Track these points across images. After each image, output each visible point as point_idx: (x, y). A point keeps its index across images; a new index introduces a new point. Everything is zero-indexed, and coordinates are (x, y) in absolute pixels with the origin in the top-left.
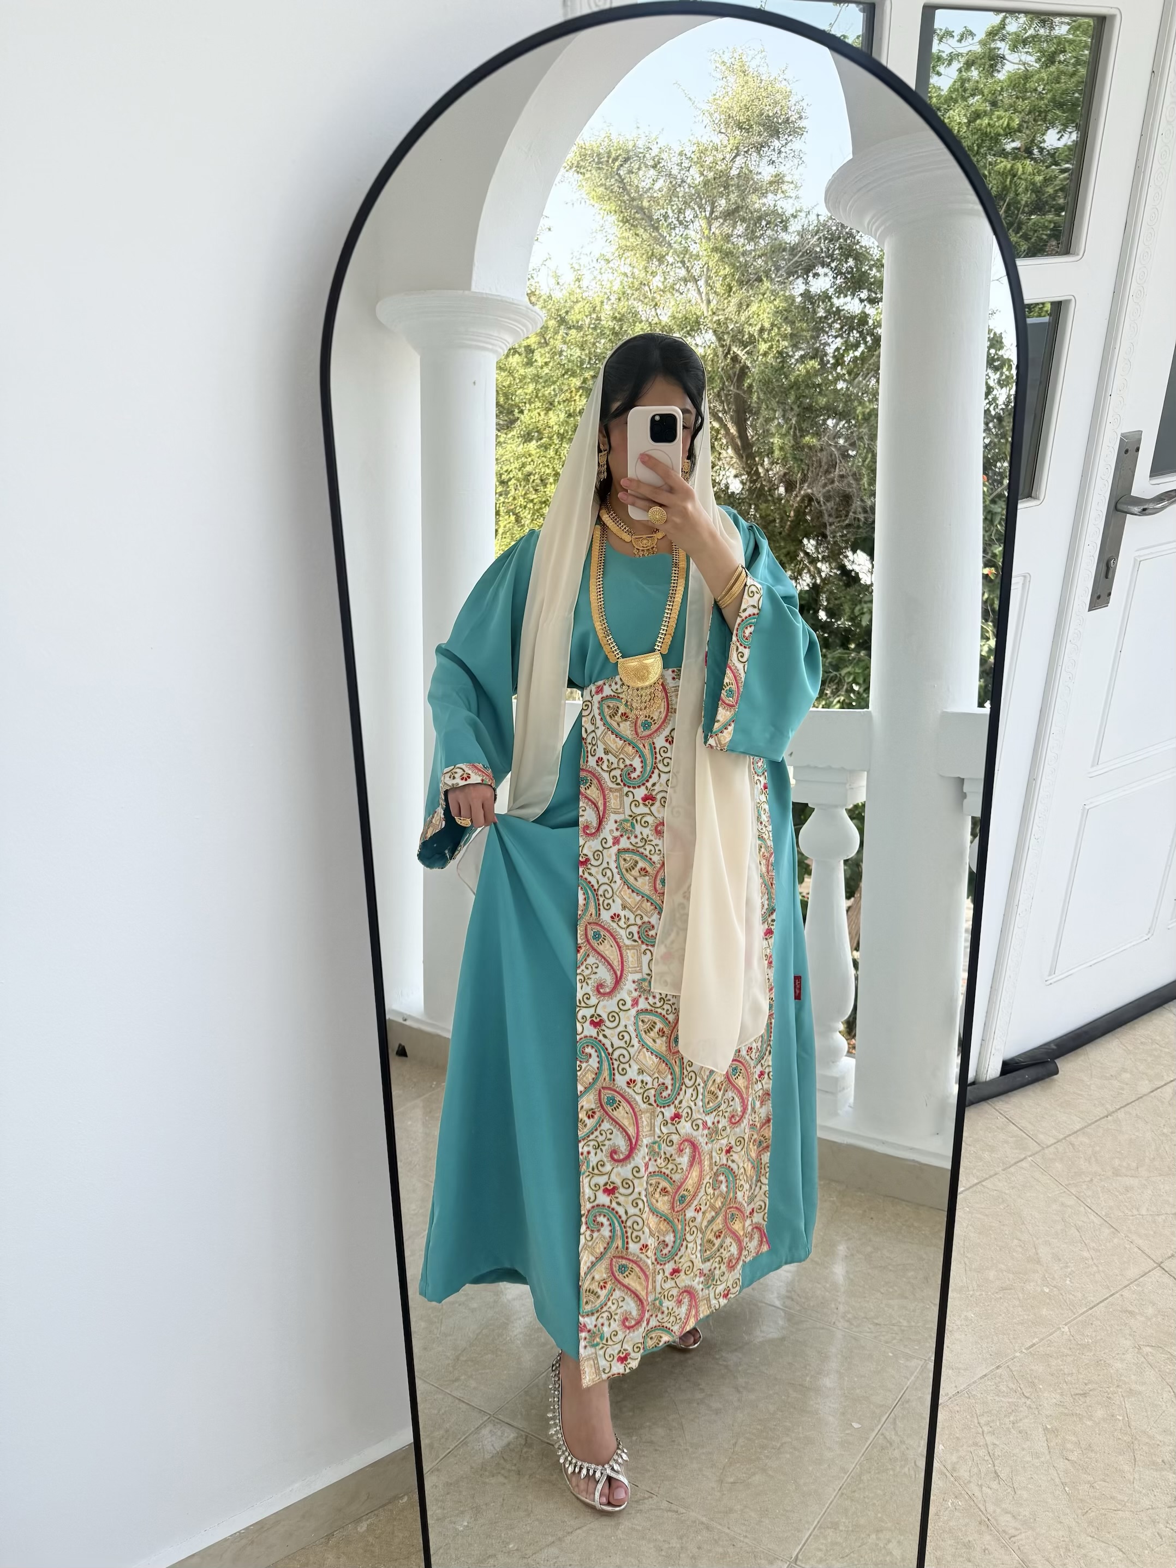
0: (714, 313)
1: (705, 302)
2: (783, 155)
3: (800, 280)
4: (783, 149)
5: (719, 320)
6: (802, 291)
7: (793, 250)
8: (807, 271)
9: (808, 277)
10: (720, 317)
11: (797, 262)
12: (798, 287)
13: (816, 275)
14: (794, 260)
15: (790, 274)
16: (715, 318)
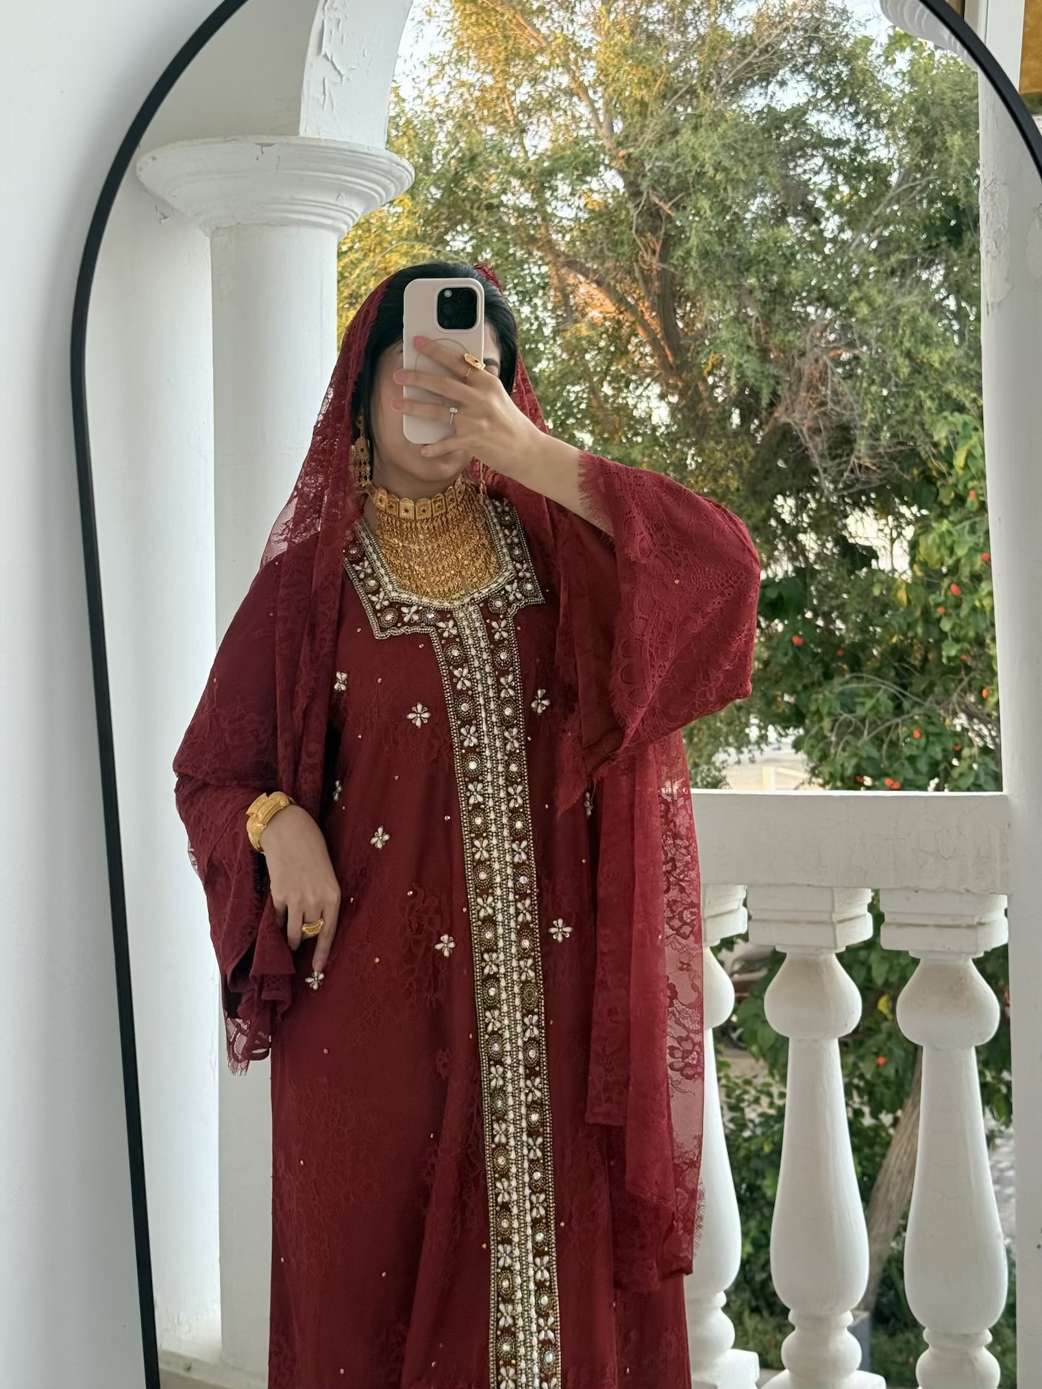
0: (619, 144)
1: (605, 125)
3: (757, 90)
5: (629, 155)
7: (745, 44)
8: (766, 78)
9: (769, 83)
10: (631, 150)
11: (750, 64)
12: (754, 100)
13: (783, 83)
14: (746, 61)
15: (738, 82)
16: (622, 153)
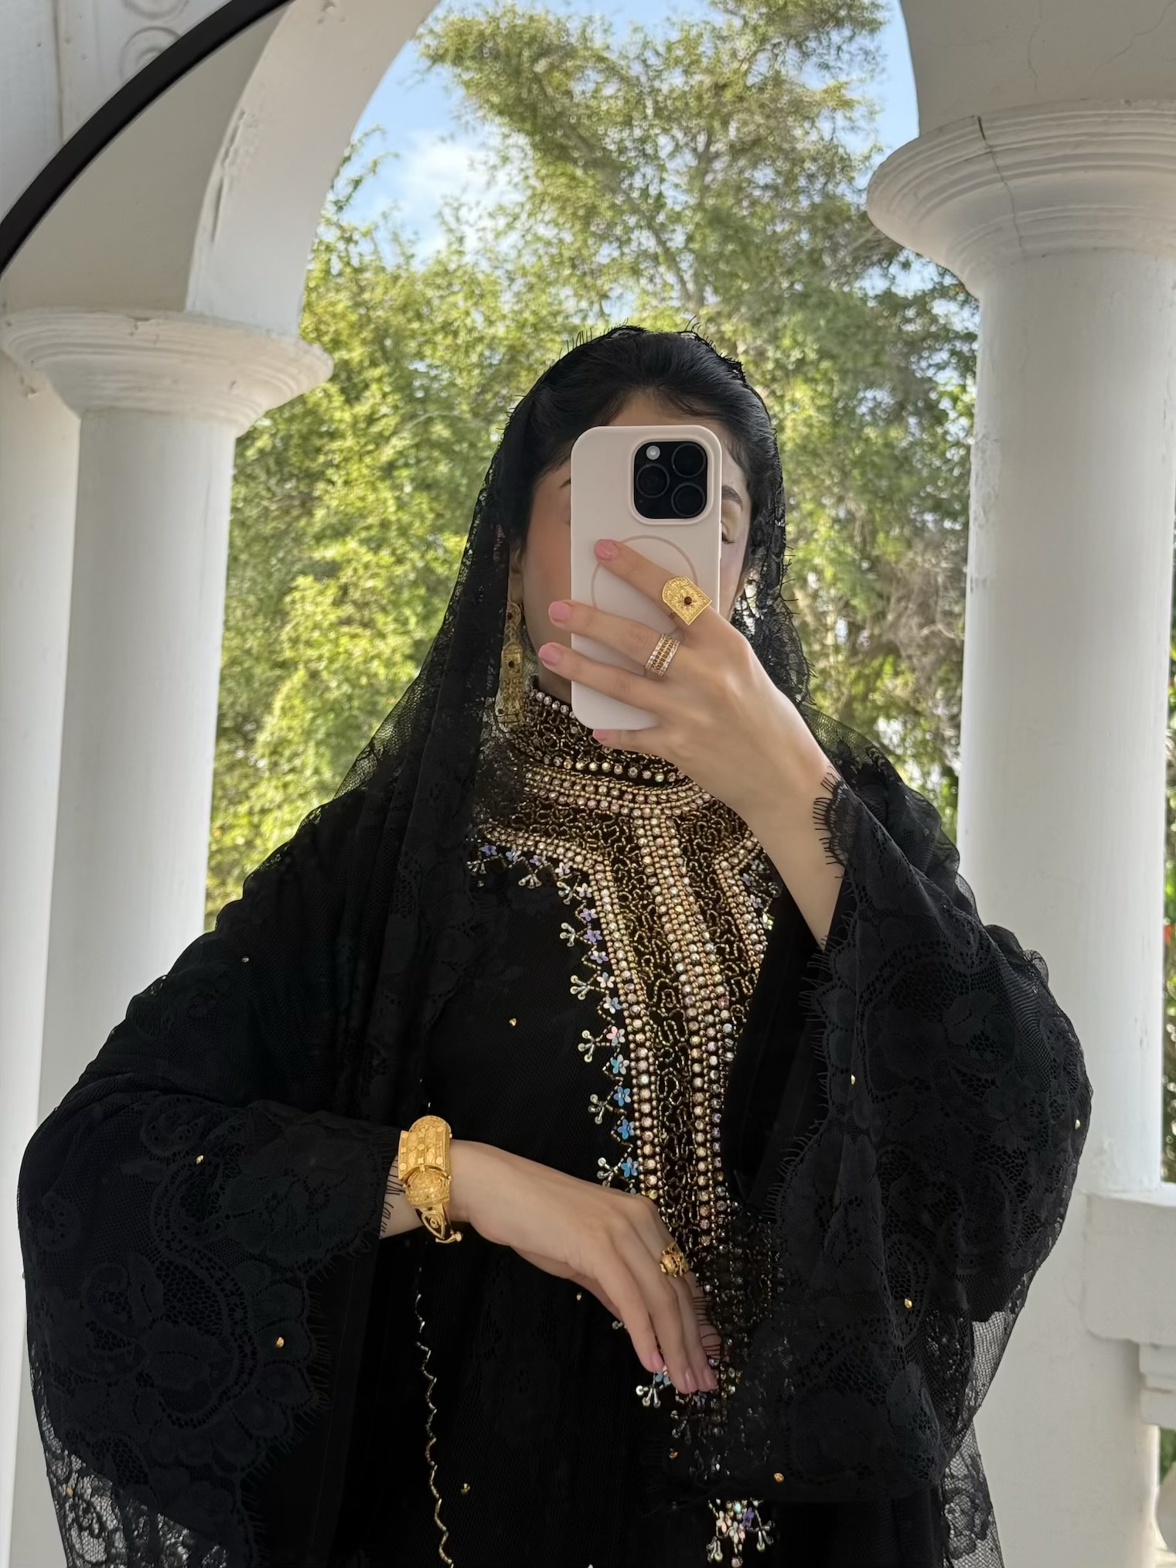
2: (845, 57)
4: (845, 47)
6: (878, 292)
8: (887, 258)
9: (890, 264)
11: (868, 241)
13: (906, 266)
15: (856, 260)
